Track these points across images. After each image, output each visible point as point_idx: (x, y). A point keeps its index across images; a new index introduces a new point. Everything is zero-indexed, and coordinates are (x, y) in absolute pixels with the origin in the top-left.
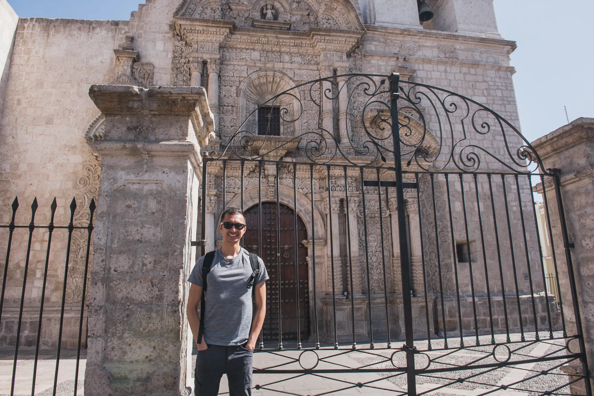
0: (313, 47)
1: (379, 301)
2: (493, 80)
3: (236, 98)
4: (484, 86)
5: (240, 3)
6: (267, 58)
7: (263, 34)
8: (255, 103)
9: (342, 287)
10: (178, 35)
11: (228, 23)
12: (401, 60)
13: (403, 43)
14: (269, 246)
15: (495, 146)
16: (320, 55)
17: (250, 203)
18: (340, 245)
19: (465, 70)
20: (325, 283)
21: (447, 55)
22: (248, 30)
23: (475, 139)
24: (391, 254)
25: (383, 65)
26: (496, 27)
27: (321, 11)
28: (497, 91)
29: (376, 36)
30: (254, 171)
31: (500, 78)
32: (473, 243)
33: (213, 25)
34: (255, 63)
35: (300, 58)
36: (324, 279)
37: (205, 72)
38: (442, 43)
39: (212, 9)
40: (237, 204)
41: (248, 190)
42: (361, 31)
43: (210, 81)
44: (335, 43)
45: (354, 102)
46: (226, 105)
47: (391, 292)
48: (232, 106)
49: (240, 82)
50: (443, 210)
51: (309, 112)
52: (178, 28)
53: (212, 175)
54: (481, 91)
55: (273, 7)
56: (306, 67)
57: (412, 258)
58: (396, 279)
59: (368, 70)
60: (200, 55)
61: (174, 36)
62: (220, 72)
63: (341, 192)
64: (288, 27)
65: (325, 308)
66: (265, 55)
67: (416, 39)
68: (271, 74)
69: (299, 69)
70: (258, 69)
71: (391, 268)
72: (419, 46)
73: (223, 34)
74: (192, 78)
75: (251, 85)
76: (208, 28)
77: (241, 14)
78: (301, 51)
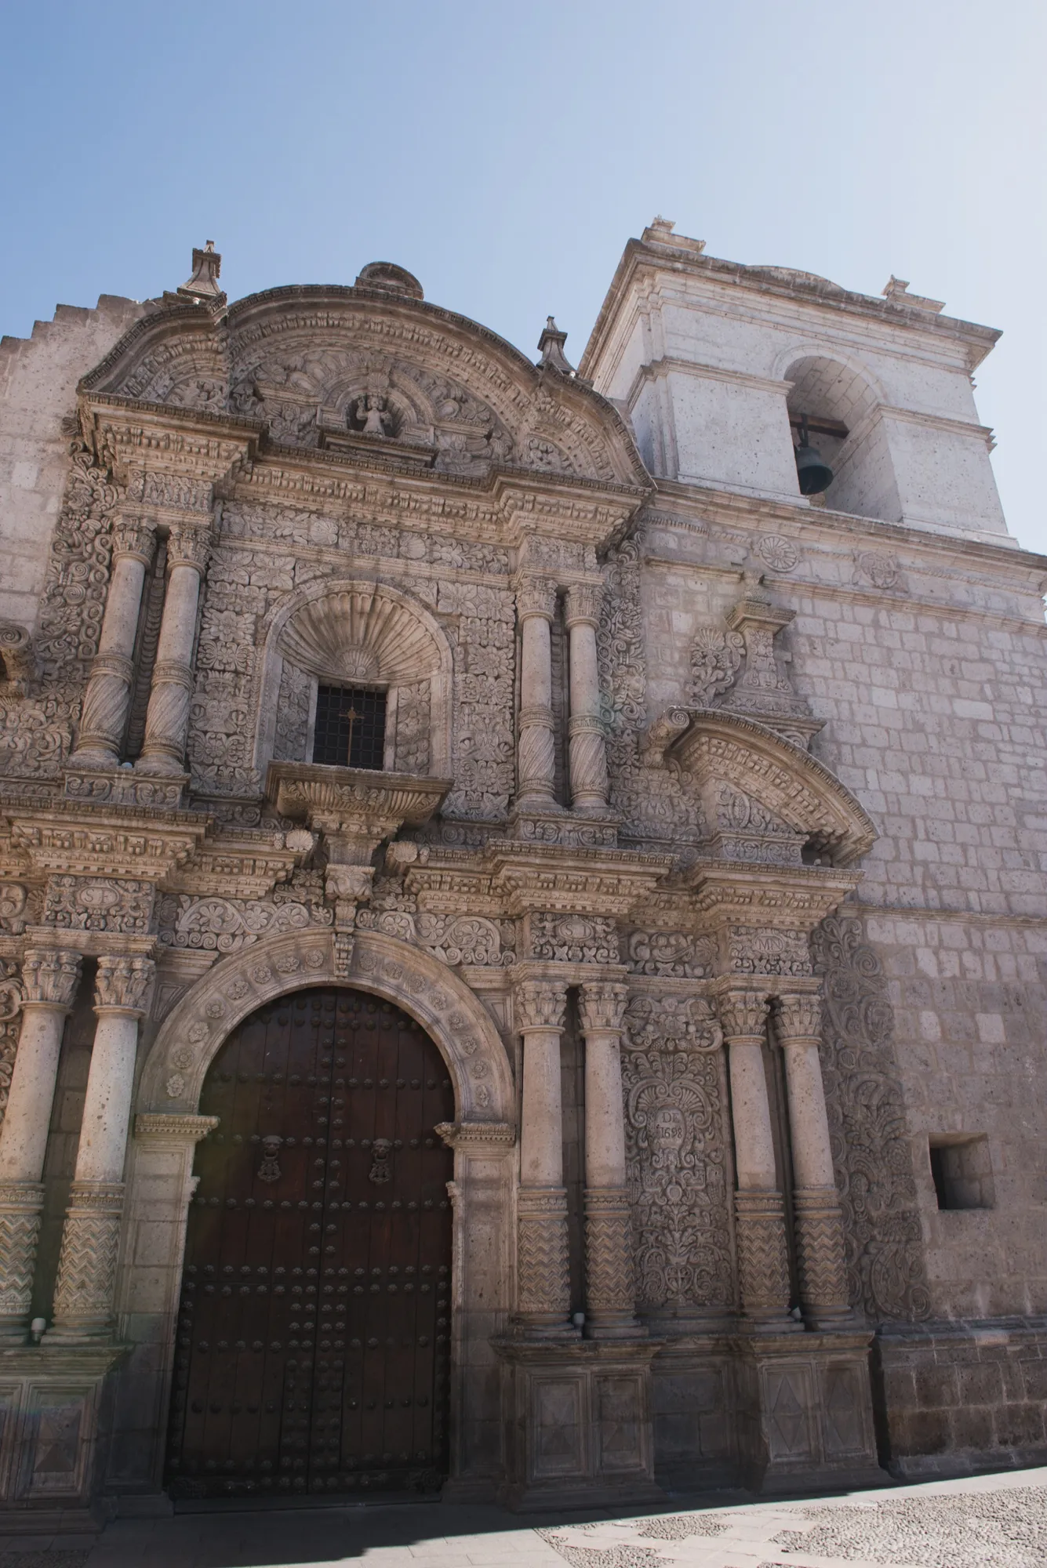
0: (498, 522)
1: (692, 1346)
2: (1007, 658)
3: (251, 648)
4: (983, 672)
5: (289, 384)
6: (356, 542)
7: (351, 471)
8: (309, 673)
9: (567, 1293)
10: (85, 449)
11: (245, 426)
12: (752, 581)
13: (755, 538)
14: (321, 1140)
15: (1025, 844)
16: (517, 548)
17: (267, 987)
18: (565, 1145)
19: (929, 624)
20: (510, 1277)
21: (880, 582)
22: (307, 455)
23: (969, 821)
24: (730, 1179)
25: (701, 593)
26: (1003, 521)
27: (526, 428)
28: (1019, 689)
29: (679, 511)
30: (288, 882)
31: (1025, 653)
32: (981, 1146)
33: (199, 427)
34: (320, 552)
35: (458, 551)
36: (504, 1261)
37: (160, 563)
38: (863, 548)
39: (201, 387)
40: (224, 988)
41: (264, 942)
42: (641, 489)
43: (172, 590)
44: (564, 517)
45: (617, 691)
46: (217, 666)
47: (731, 1314)
48: (236, 672)
49: (268, 604)
50: (887, 1036)
51: (479, 708)
52: (88, 426)
53: (146, 886)
54: (977, 687)
55: (386, 406)
56: (474, 576)
57: (798, 1192)
58: (746, 1267)
59: (658, 601)
60: (150, 511)
61: (73, 452)
62: (208, 568)
63: (572, 965)
64: (429, 459)
65: (505, 1370)
66: (352, 534)
67: (792, 528)
68: (366, 587)
69: (454, 583)
70: (327, 570)
71: (731, 1228)
72: (802, 550)
73: (228, 458)
74: (114, 578)
75: (304, 615)
76: (184, 435)
77: (289, 415)
78: (462, 531)
